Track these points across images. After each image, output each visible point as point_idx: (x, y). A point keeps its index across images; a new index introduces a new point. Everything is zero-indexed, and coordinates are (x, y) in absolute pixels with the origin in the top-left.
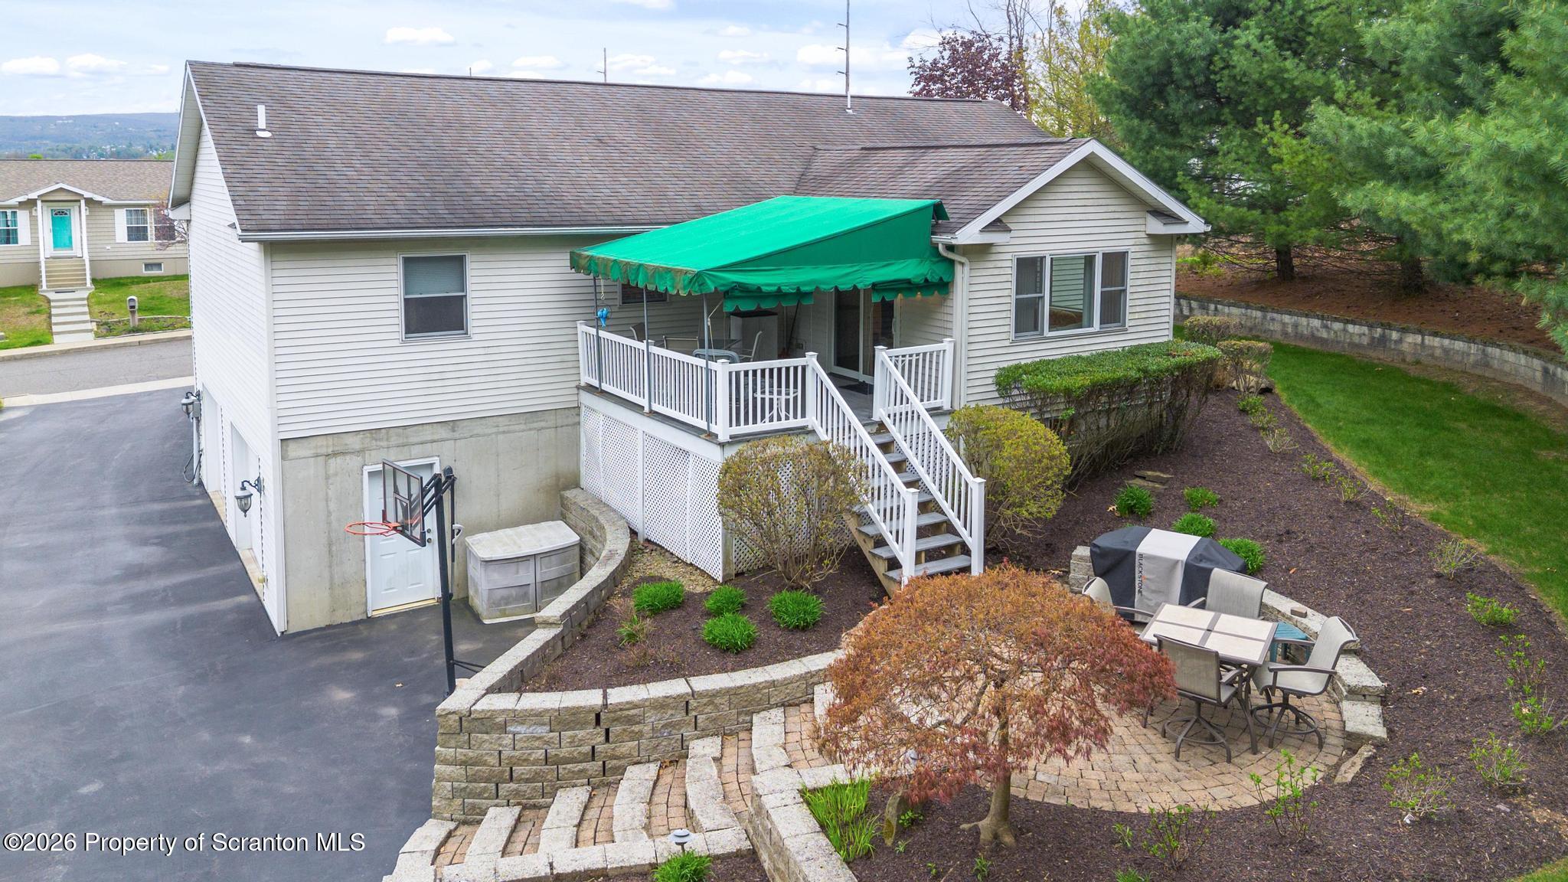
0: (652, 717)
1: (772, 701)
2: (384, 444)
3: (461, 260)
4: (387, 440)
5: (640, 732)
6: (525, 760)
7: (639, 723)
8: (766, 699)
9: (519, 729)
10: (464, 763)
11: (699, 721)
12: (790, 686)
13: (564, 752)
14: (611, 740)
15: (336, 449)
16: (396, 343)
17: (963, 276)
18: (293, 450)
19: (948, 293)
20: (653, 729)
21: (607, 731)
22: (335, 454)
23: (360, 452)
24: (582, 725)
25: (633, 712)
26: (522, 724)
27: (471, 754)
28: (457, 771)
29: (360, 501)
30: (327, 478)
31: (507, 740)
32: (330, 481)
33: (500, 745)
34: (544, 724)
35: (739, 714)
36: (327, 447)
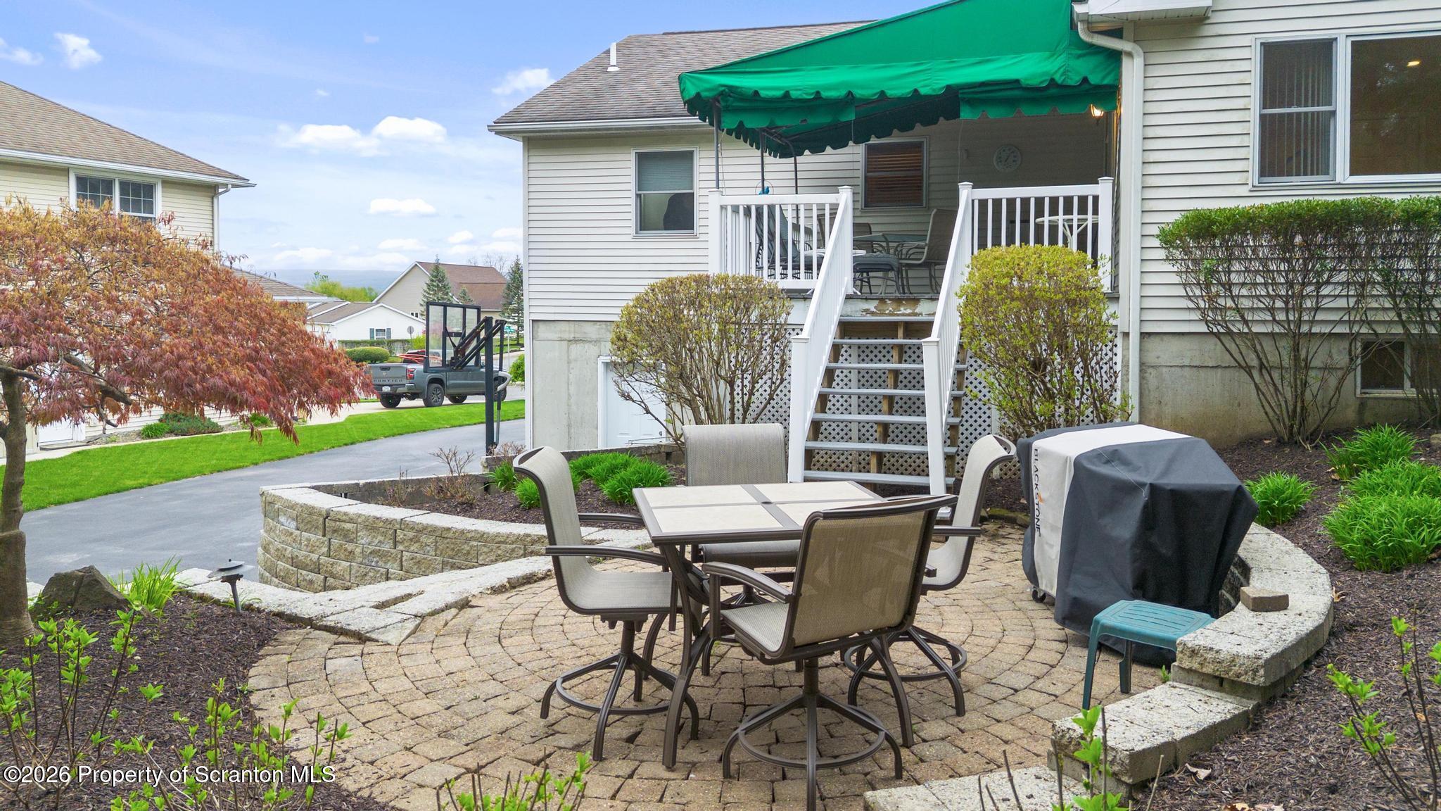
0: (364, 538)
3: (689, 156)
6: (284, 556)
7: (352, 541)
8: (474, 553)
9: (283, 519)
11: (404, 559)
13: (302, 555)
14: (331, 554)
15: (577, 335)
16: (629, 238)
18: (541, 331)
20: (363, 553)
21: (330, 542)
22: (576, 341)
23: (596, 342)
24: (316, 530)
25: (347, 525)
26: (285, 514)
27: (268, 539)
29: (595, 389)
30: (569, 362)
31: (278, 530)
32: (572, 366)
33: (275, 534)
34: (294, 519)
36: (568, 332)
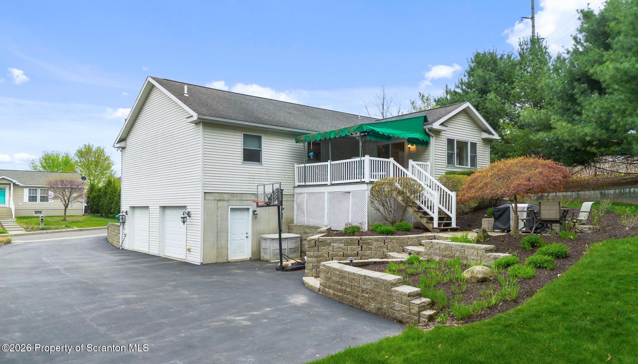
0: (375, 244)
1: (409, 243)
2: (235, 199)
3: (260, 138)
4: (236, 197)
5: (371, 248)
6: (336, 255)
7: (371, 245)
8: (407, 242)
9: (335, 244)
10: (316, 257)
11: (388, 247)
12: (413, 240)
13: (349, 253)
14: (363, 250)
15: (221, 198)
16: (240, 163)
17: (433, 141)
18: (208, 197)
19: (427, 147)
20: (375, 247)
21: (362, 246)
22: (220, 200)
23: (228, 200)
24: (354, 244)
25: (369, 241)
26: (336, 243)
27: (319, 253)
28: (314, 259)
29: (227, 218)
30: (217, 208)
31: (331, 248)
32: (218, 210)
33: (328, 250)
34: (343, 243)
35: (399, 246)
36: (218, 197)
